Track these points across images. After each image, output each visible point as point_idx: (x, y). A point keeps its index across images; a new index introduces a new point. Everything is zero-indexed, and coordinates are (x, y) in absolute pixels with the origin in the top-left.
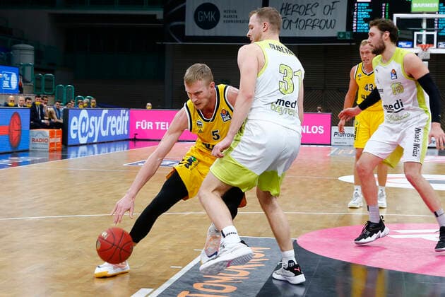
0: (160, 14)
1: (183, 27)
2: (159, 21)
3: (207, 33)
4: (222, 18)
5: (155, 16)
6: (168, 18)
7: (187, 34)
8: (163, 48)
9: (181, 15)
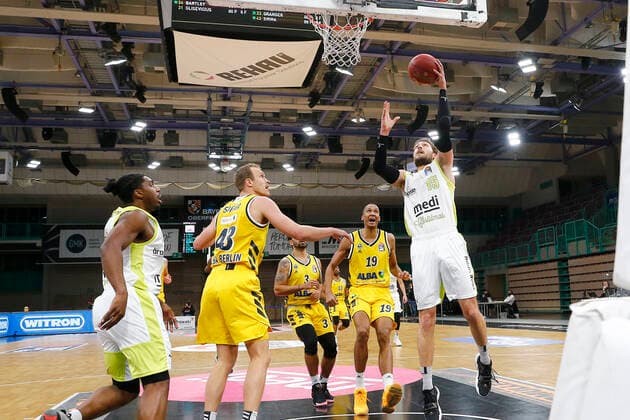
0: (39, 243)
1: (58, 252)
2: (38, 248)
3: (76, 255)
4: (88, 245)
5: (35, 244)
6: (45, 245)
7: (60, 256)
8: (41, 267)
9: (56, 243)
